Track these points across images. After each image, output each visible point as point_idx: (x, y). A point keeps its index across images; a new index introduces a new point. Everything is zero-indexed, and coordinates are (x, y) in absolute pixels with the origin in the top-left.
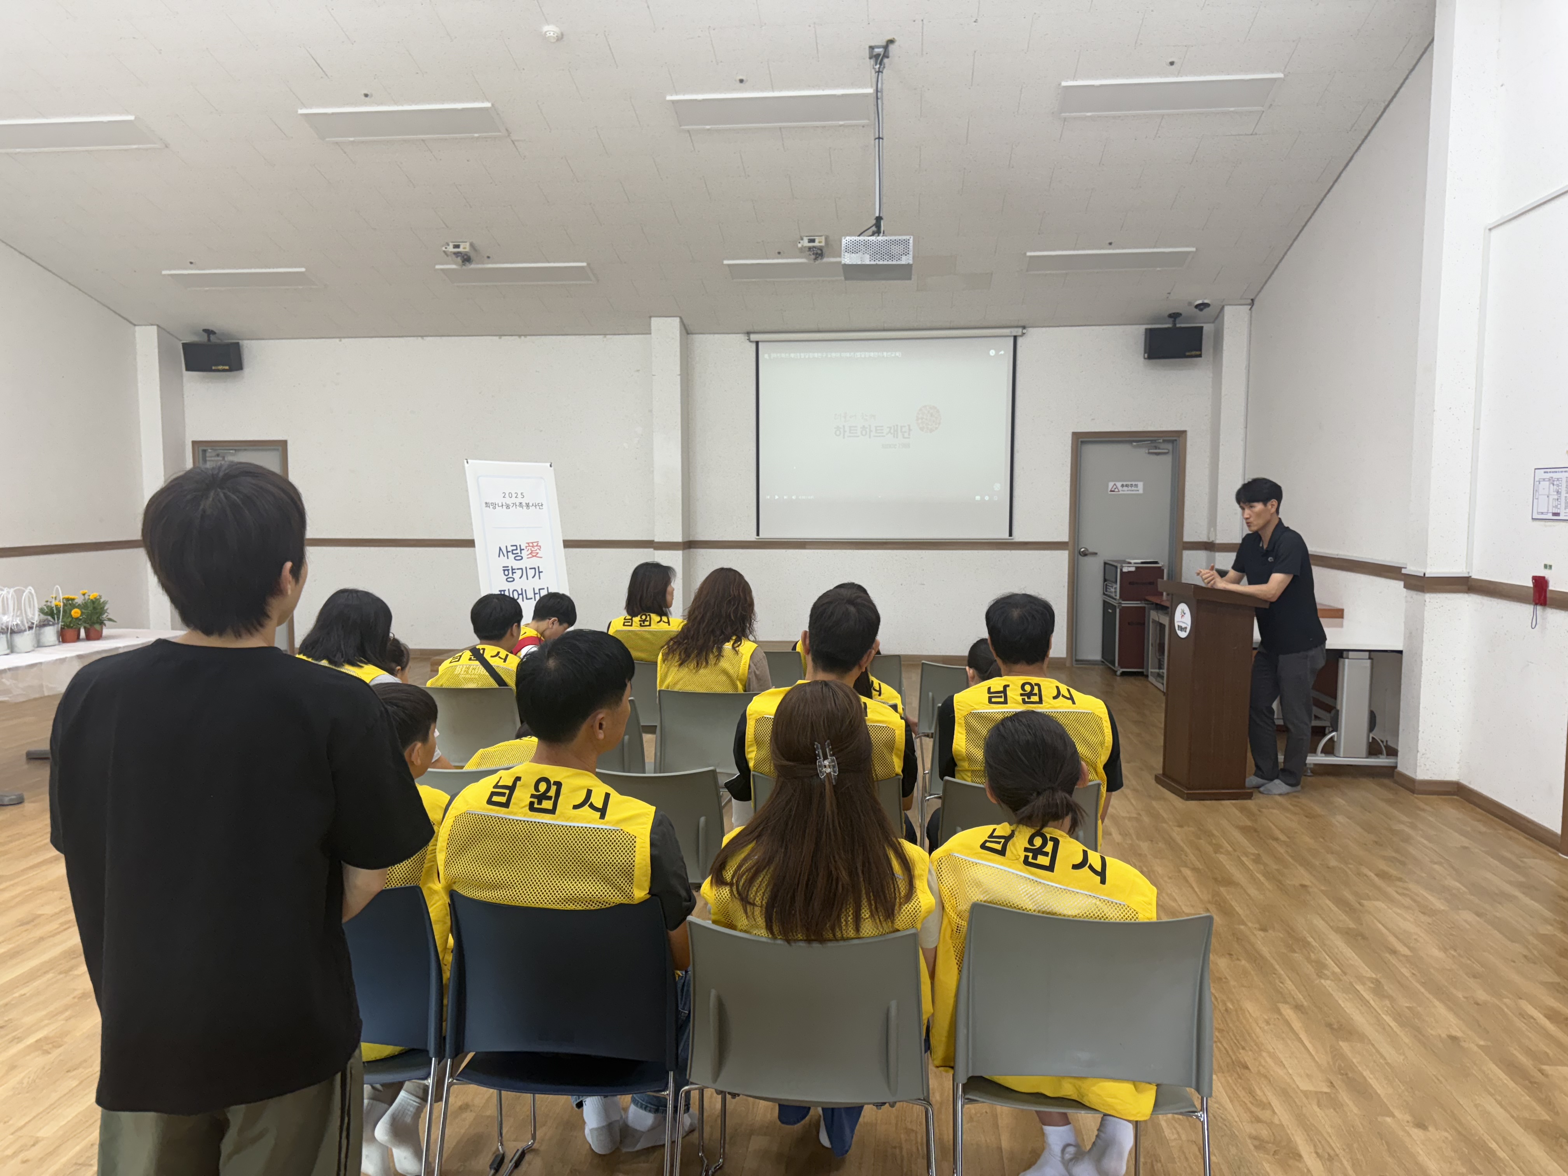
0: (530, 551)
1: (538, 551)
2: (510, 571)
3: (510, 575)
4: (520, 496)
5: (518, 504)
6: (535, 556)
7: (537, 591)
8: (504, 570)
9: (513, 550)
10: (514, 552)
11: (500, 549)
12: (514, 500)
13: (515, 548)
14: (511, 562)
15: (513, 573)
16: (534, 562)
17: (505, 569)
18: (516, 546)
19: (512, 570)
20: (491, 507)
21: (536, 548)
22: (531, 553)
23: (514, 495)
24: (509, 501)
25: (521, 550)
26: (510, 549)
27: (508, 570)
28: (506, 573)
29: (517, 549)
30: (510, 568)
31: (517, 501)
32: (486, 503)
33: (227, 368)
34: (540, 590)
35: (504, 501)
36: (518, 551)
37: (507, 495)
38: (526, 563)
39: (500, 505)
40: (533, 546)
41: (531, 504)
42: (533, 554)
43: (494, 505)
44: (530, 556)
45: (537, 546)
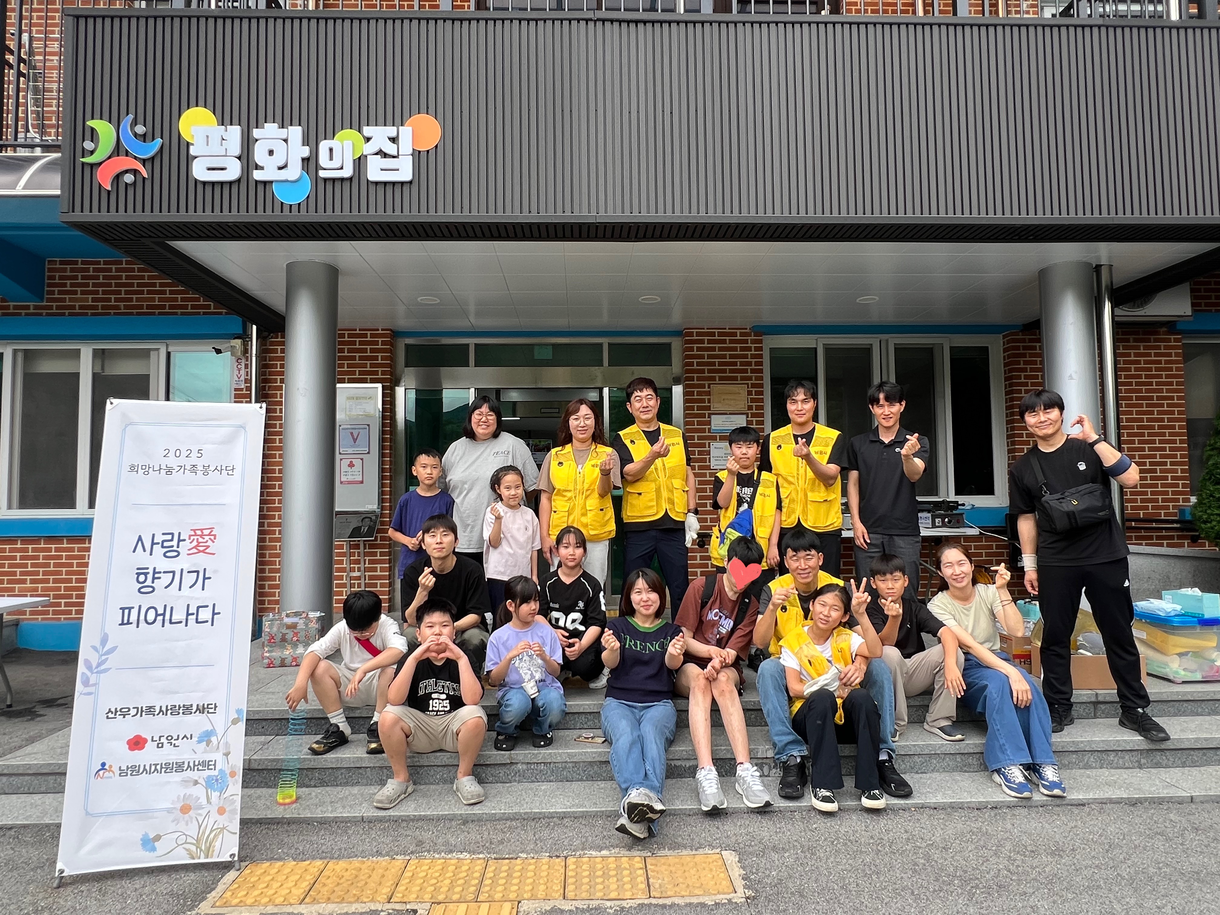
0: (195, 543)
1: (210, 543)
2: (150, 577)
3: (149, 582)
4: (195, 454)
5: (188, 467)
6: (203, 551)
7: (193, 610)
8: (138, 574)
9: (163, 542)
10: (165, 544)
11: (140, 539)
12: (182, 460)
13: (169, 537)
15: (154, 578)
16: (201, 561)
17: (141, 572)
18: (172, 534)
20: (141, 472)
21: (207, 538)
22: (195, 547)
24: (172, 461)
25: (179, 540)
26: (159, 539)
27: (146, 574)
28: (142, 578)
29: (172, 540)
30: (151, 571)
31: (189, 463)
32: (132, 465)
34: (198, 608)
35: (164, 462)
36: (175, 543)
37: (171, 454)
38: (183, 563)
39: (157, 468)
40: (202, 536)
41: (212, 468)
42: (200, 549)
43: (146, 469)
44: (195, 551)
45: (209, 535)
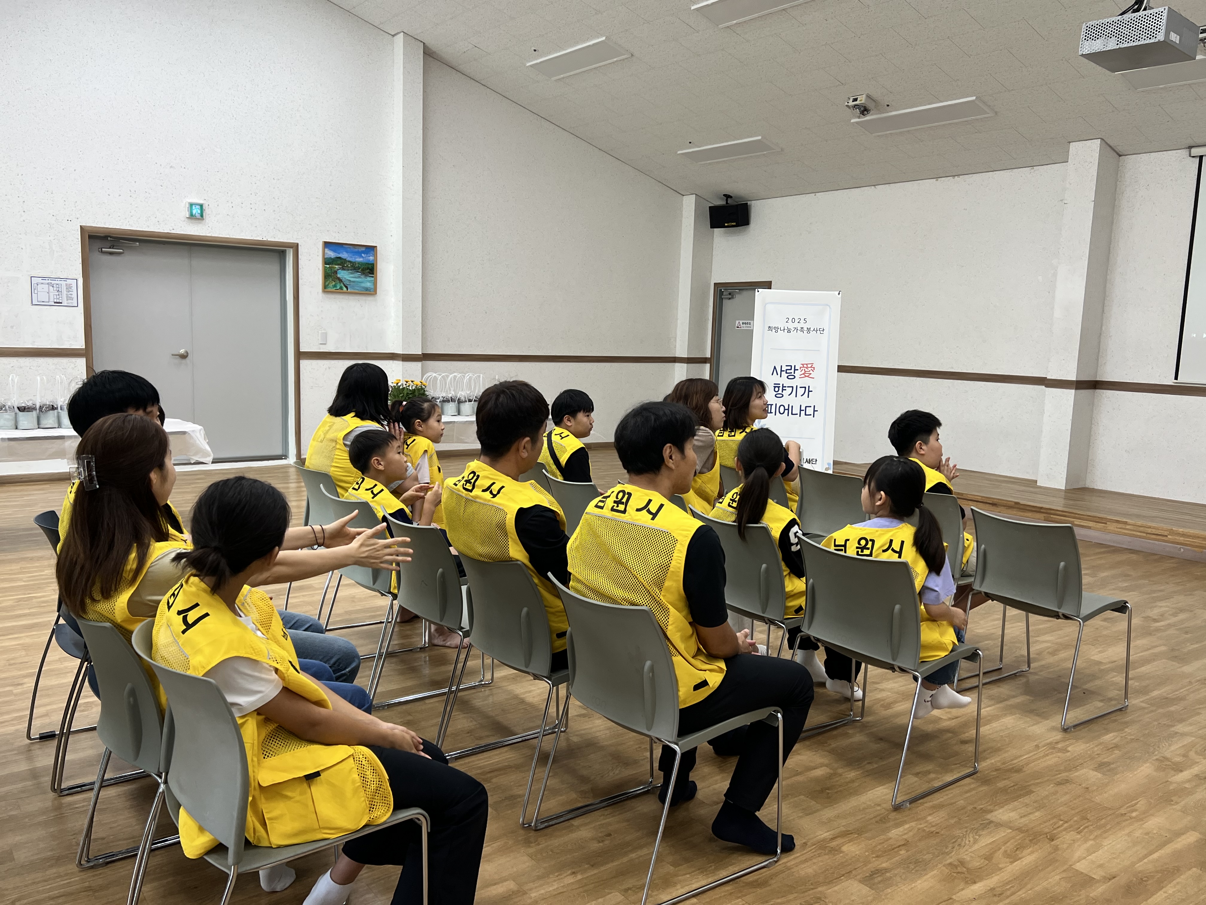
0: (803, 372)
1: (811, 372)
2: (781, 389)
3: (780, 392)
4: (802, 321)
5: (799, 329)
6: (808, 376)
7: (803, 408)
8: (775, 387)
9: (787, 370)
10: (788, 371)
11: (775, 368)
12: (796, 325)
13: (789, 368)
14: (783, 380)
15: (783, 390)
16: (806, 382)
18: (791, 366)
19: (783, 387)
20: (774, 330)
21: (810, 369)
22: (803, 374)
23: (797, 321)
24: (791, 326)
25: (795, 370)
26: (784, 368)
27: (779, 387)
28: (777, 389)
29: (791, 369)
30: (781, 386)
31: (799, 326)
32: (769, 327)
33: (734, 224)
34: (806, 407)
35: (787, 325)
36: (792, 371)
37: (790, 321)
38: (798, 382)
39: (782, 329)
40: (807, 368)
41: (812, 329)
42: (806, 375)
43: (777, 329)
44: (803, 376)
45: (811, 367)
